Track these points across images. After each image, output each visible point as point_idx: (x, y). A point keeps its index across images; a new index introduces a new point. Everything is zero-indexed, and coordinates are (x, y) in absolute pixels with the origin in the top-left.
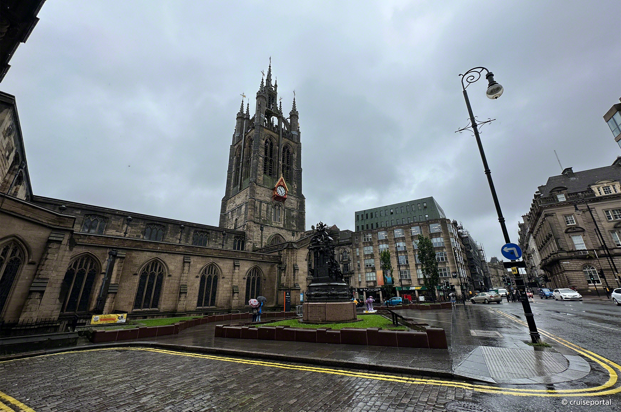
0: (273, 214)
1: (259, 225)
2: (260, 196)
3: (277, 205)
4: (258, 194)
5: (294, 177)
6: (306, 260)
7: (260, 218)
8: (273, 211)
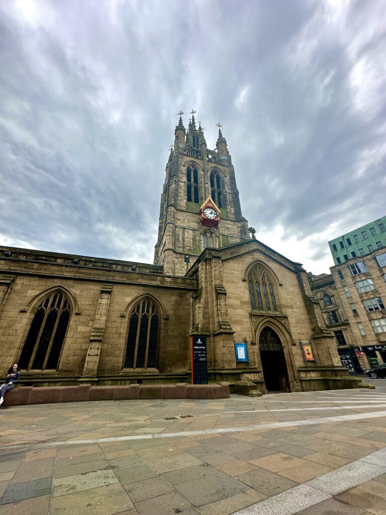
0: (202, 242)
1: (183, 256)
2: (182, 222)
3: (208, 232)
4: (180, 220)
5: (229, 200)
6: (244, 280)
7: (184, 248)
8: (202, 239)
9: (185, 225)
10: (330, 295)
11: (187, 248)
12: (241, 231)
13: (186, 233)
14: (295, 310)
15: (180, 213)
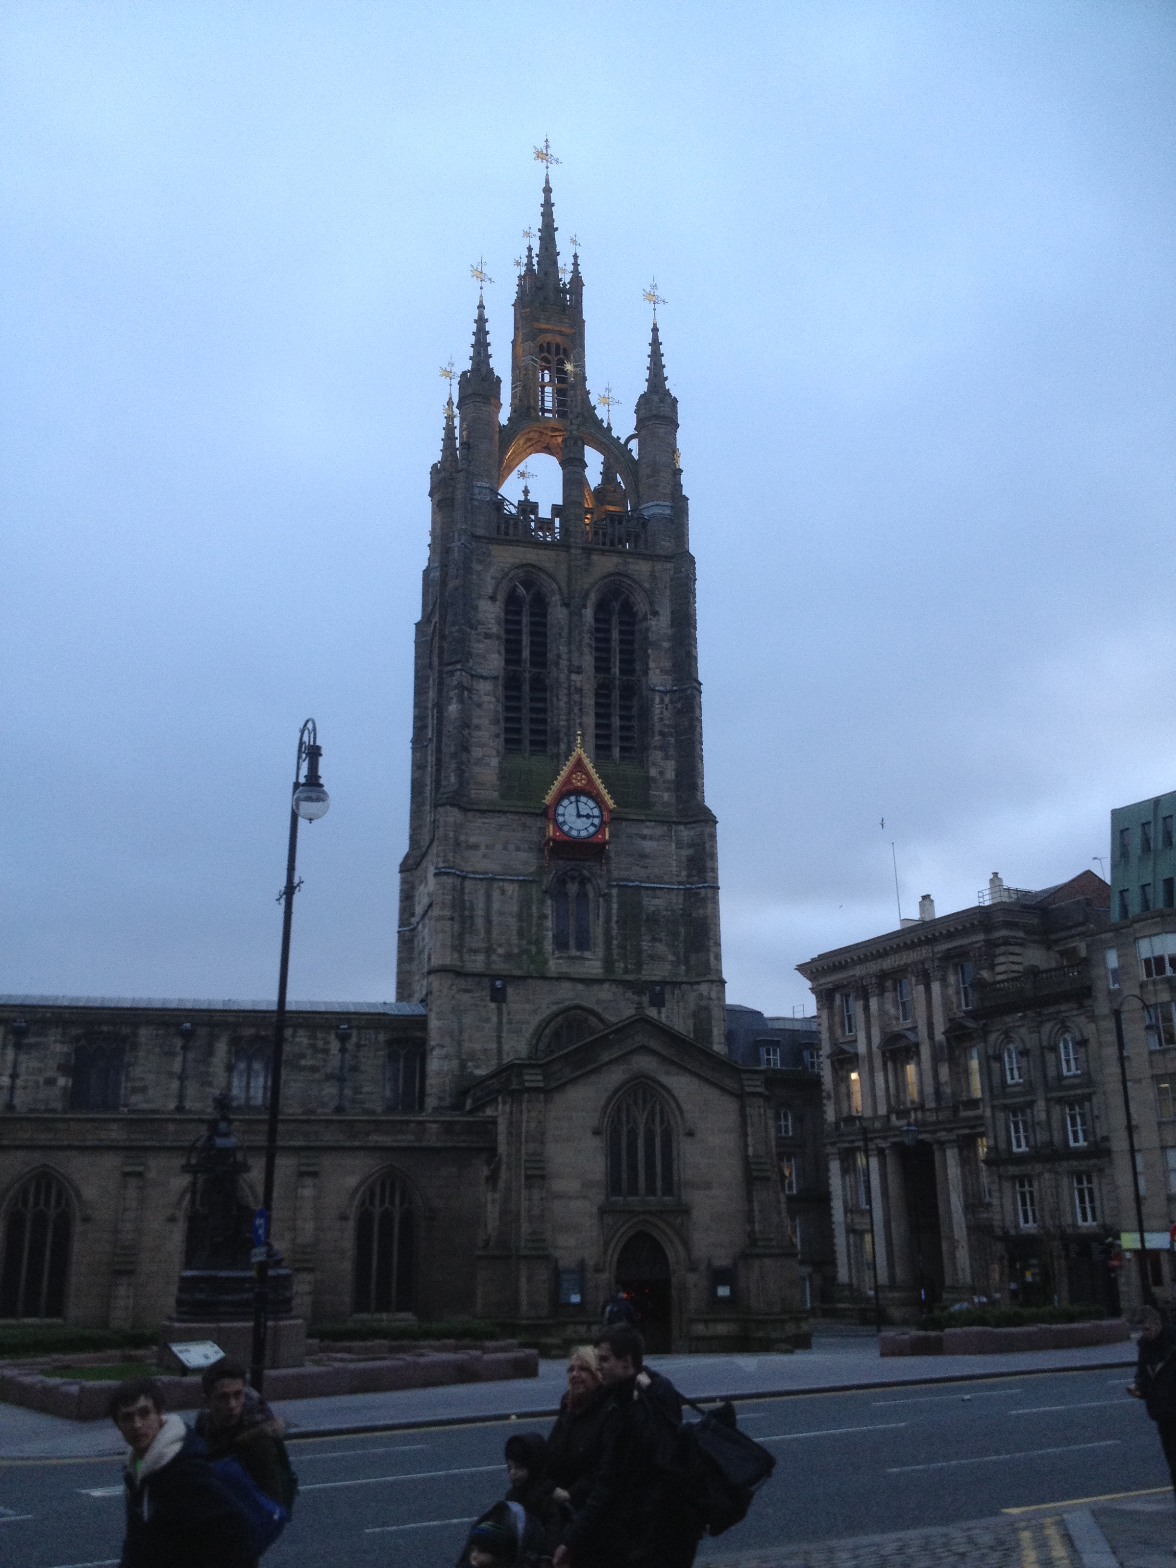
1: (486, 981)
2: (484, 856)
3: (573, 878)
4: (475, 847)
5: (657, 727)
6: (596, 1132)
7: (489, 951)
8: (548, 911)
9: (493, 866)
11: (500, 950)
12: (691, 859)
13: (496, 895)
14: (715, 1192)
15: (479, 822)
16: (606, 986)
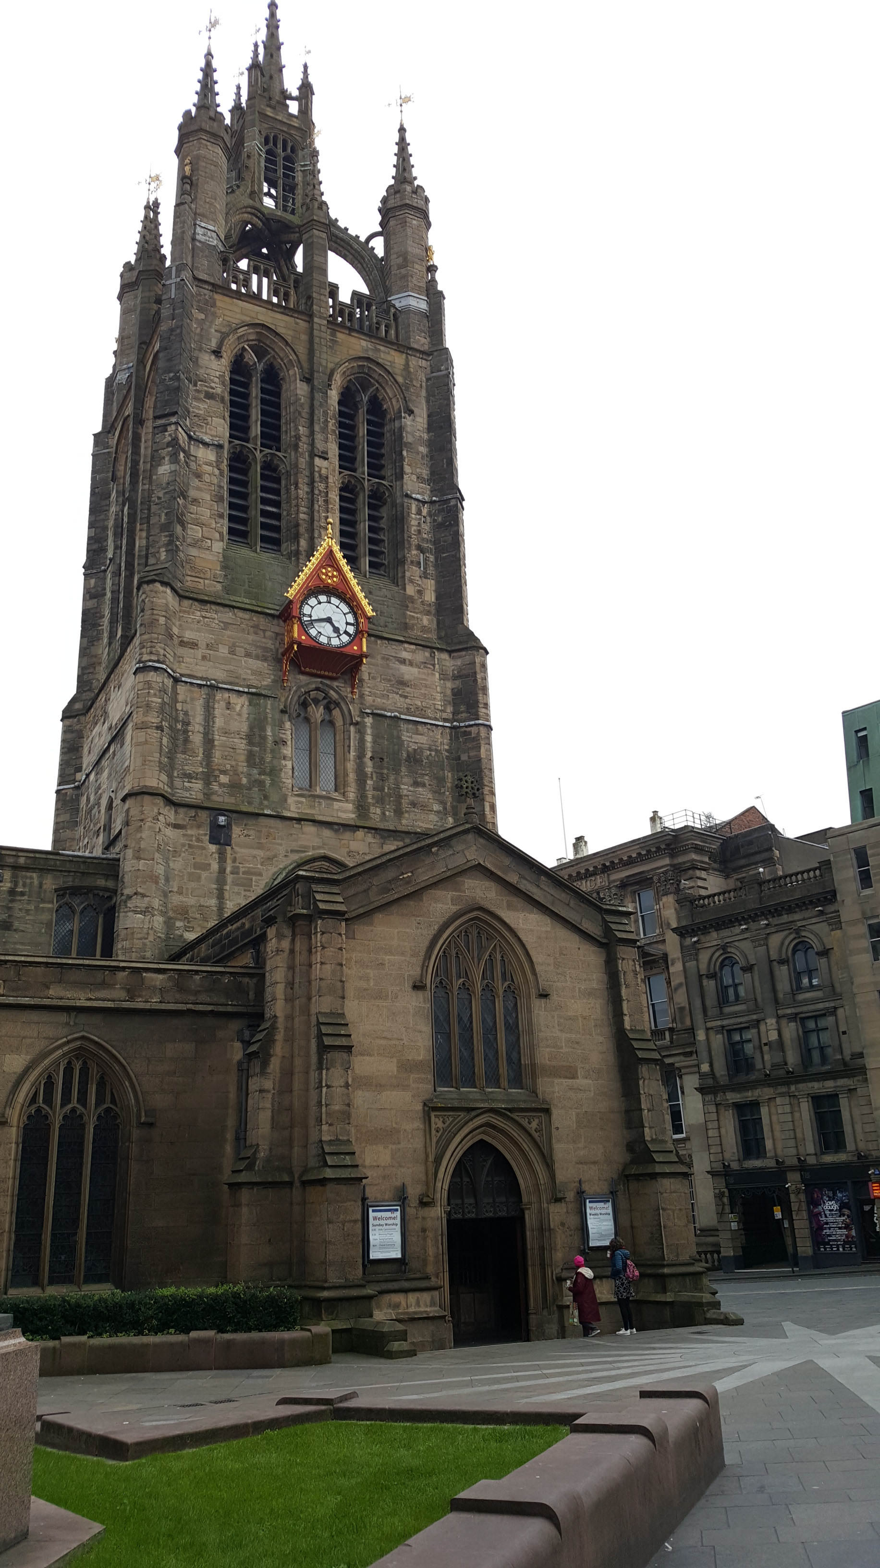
1: (204, 816)
2: (204, 658)
3: (316, 701)
4: (194, 645)
5: (414, 541)
6: (418, 987)
7: (208, 777)
8: (288, 736)
9: (217, 673)
10: (817, 946)
11: (224, 779)
12: (456, 693)
13: (219, 709)
14: (581, 1082)
15: (197, 613)
16: (360, 834)
